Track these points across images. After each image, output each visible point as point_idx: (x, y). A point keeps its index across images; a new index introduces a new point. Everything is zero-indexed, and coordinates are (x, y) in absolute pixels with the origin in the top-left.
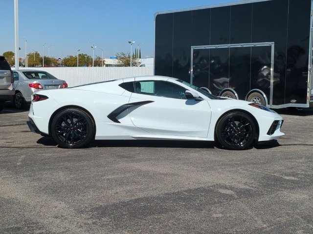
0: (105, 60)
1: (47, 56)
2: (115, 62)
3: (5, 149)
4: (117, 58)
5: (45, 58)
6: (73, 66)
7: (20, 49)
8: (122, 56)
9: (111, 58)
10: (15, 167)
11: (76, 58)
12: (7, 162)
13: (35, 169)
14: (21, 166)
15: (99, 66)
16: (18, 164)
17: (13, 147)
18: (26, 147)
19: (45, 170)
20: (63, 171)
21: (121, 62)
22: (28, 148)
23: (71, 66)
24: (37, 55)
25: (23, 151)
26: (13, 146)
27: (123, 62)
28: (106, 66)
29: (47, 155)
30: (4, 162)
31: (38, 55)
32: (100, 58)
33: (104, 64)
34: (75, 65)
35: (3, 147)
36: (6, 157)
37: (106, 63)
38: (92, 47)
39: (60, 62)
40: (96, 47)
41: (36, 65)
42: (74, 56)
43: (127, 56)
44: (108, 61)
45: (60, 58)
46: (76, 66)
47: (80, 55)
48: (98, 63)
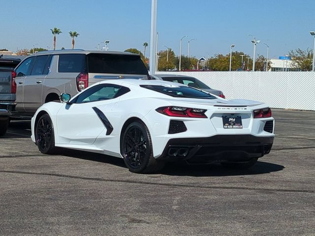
0: (272, 61)
1: (185, 56)
2: (287, 64)
3: (151, 185)
4: (289, 58)
5: (183, 58)
6: (223, 70)
7: (146, 45)
8: (299, 55)
9: (280, 58)
10: (171, 211)
11: (228, 59)
12: (158, 204)
13: (198, 216)
14: (179, 211)
15: (262, 70)
16: (175, 207)
17: (160, 184)
18: (178, 185)
19: (213, 218)
20: (240, 222)
21: (296, 64)
22: (182, 186)
23: (219, 71)
24: (171, 54)
25: (176, 190)
26: (160, 182)
27: (299, 64)
28: (272, 71)
29: (212, 197)
30: (155, 203)
31: (173, 53)
32: (263, 59)
33: (270, 67)
34: (226, 69)
35: (148, 183)
36: (155, 196)
37: (272, 66)
38: (253, 42)
39: (203, 64)
40: (258, 41)
41: (168, 69)
42: (224, 55)
43: (306, 55)
44: (275, 63)
45: (202, 59)
46: (228, 70)
47: (233, 54)
48: (261, 66)
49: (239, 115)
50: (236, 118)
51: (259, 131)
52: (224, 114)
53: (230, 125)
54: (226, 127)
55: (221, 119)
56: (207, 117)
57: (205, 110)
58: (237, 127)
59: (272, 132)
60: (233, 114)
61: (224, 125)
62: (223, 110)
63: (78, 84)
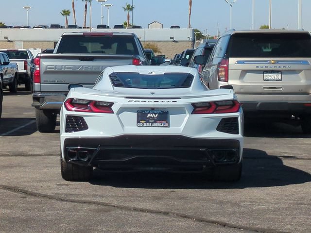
49: (166, 110)
50: (159, 114)
51: (200, 131)
52: (140, 108)
53: (147, 122)
54: (141, 125)
55: (135, 114)
56: (113, 113)
57: (112, 104)
58: (159, 125)
59: (238, 133)
60: (153, 109)
61: (138, 122)
62: (136, 103)
63: (218, 71)
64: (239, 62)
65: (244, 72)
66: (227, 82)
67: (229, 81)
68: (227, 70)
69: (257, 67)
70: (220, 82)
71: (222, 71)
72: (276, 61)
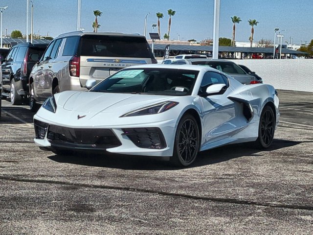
63: (70, 68)
64: (89, 60)
65: (94, 69)
66: (79, 77)
67: (80, 76)
68: (78, 67)
69: (105, 65)
70: (72, 77)
71: (73, 68)
72: (120, 60)
